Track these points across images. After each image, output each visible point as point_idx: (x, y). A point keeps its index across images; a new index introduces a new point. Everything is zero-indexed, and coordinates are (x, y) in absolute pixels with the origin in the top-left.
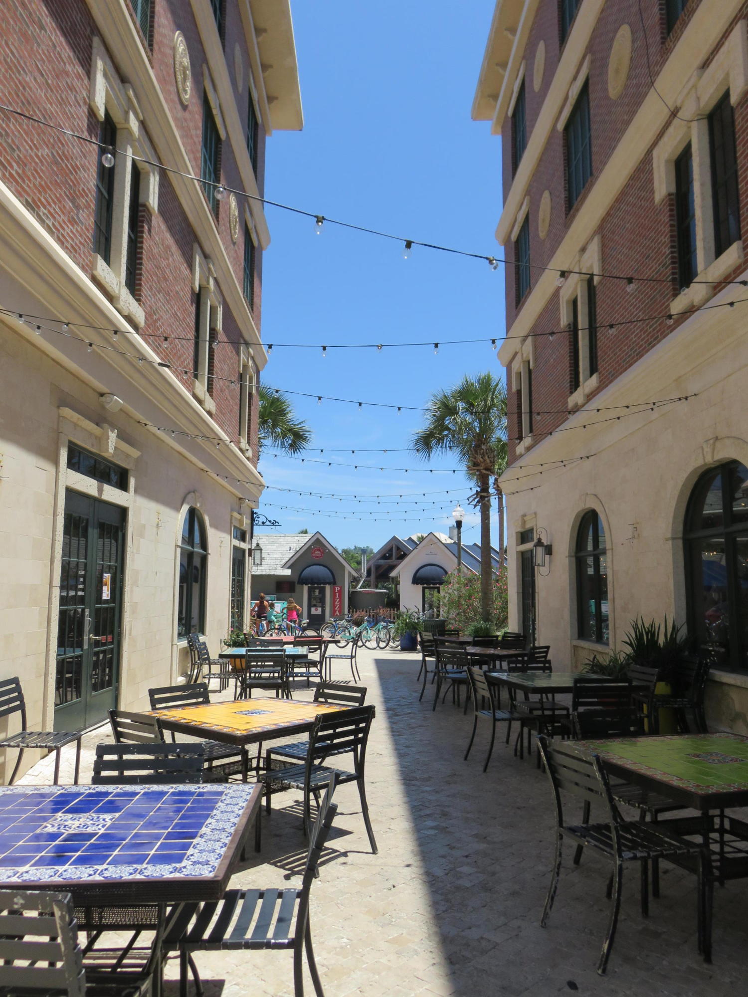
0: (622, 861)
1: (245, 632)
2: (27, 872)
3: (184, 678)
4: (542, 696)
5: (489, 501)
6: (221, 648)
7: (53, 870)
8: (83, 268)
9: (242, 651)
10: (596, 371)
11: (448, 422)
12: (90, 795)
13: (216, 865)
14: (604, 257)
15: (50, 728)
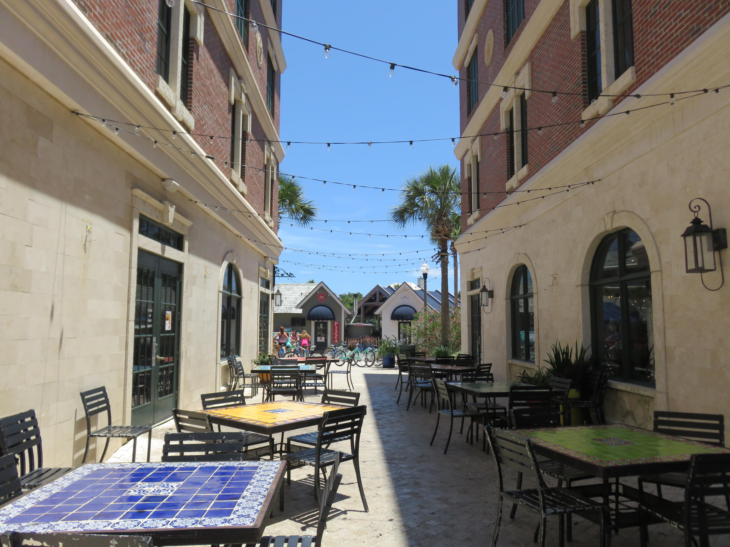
0: (546, 515)
1: (269, 354)
2: (118, 523)
3: (225, 388)
4: (486, 399)
5: (447, 259)
6: (252, 366)
7: (136, 522)
8: (149, 86)
9: (268, 368)
10: (527, 163)
11: (417, 201)
12: (160, 469)
13: (255, 517)
14: (533, 78)
15: (128, 423)
